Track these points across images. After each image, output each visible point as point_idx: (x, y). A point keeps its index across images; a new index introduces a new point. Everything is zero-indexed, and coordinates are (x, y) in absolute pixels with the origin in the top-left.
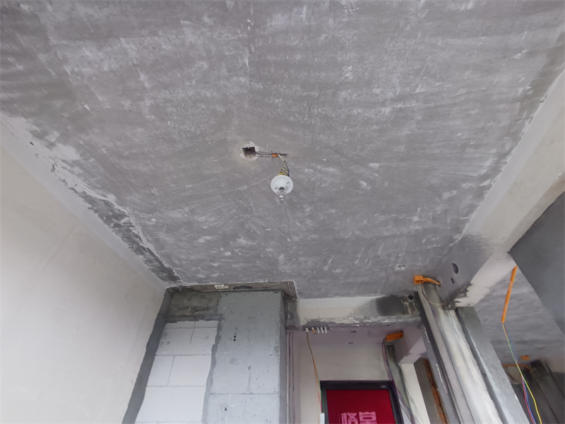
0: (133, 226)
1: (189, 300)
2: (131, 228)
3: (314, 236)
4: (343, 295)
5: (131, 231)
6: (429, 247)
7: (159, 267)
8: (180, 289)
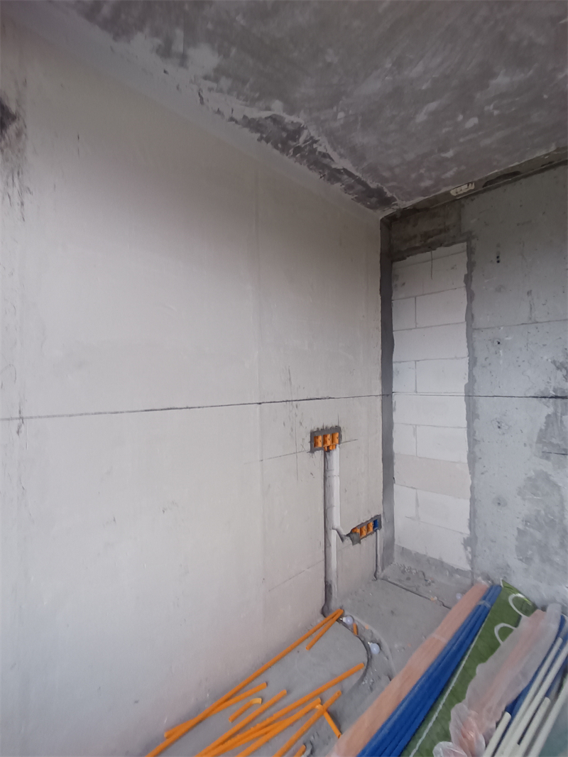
0: (316, 142)
1: (414, 226)
2: (315, 146)
5: (315, 150)
7: (364, 192)
8: (399, 215)
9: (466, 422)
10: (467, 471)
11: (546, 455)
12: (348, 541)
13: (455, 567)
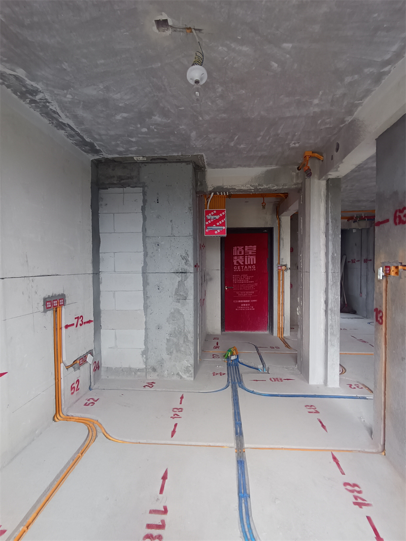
1: (113, 170)
2: (48, 104)
3: (224, 115)
4: (245, 166)
5: (48, 107)
6: (323, 127)
7: (81, 141)
8: (103, 161)
9: (143, 287)
10: (143, 313)
11: (178, 301)
12: (72, 369)
13: (138, 369)
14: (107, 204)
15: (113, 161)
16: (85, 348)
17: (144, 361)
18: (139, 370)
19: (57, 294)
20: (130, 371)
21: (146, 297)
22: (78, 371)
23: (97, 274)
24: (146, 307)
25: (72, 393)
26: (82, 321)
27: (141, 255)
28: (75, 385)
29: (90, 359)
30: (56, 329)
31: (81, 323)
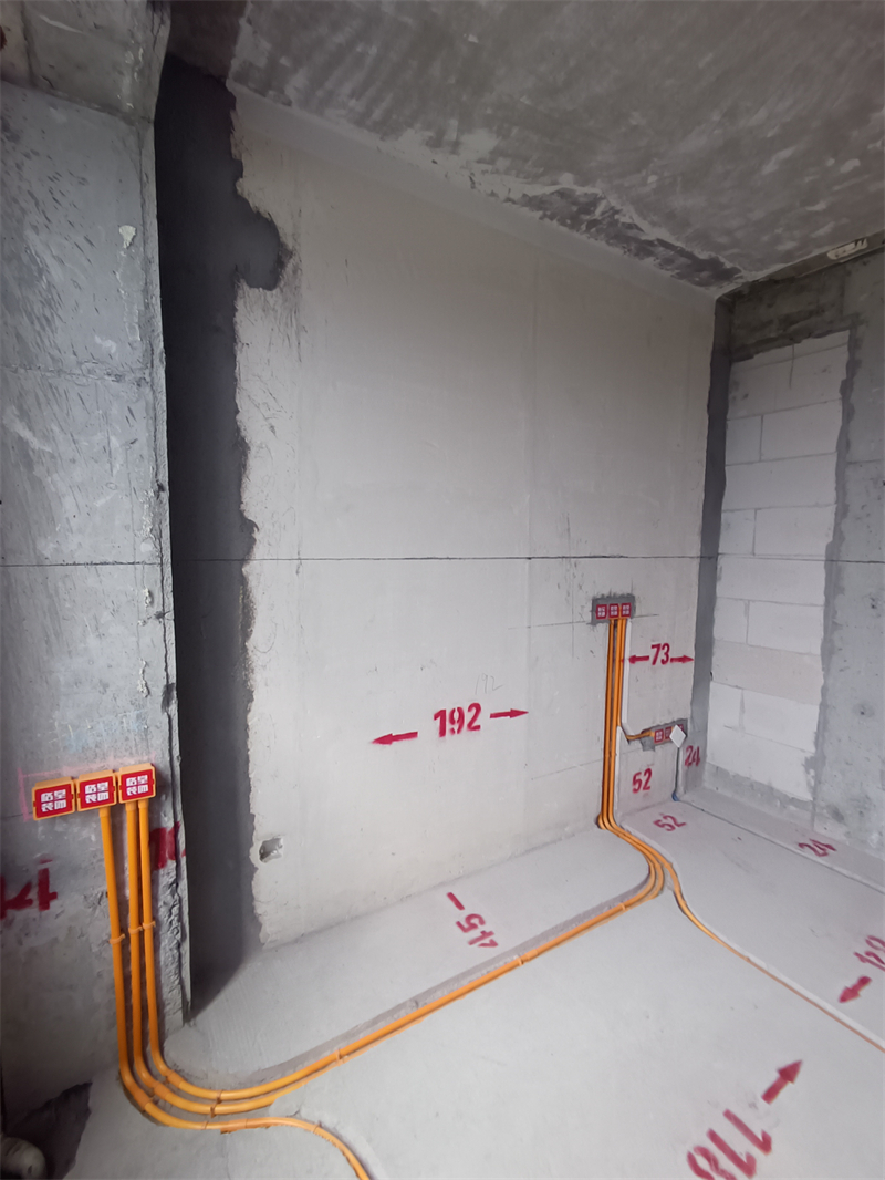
0: (617, 212)
1: (770, 306)
2: (616, 217)
5: (617, 221)
7: (689, 265)
8: (746, 291)
9: (824, 597)
10: (818, 665)
12: (637, 744)
13: (791, 796)
14: (746, 396)
15: (772, 282)
16: (670, 712)
17: (808, 783)
18: (793, 801)
19: (619, 593)
20: (769, 793)
21: (831, 624)
22: (650, 752)
23: (710, 558)
24: (828, 651)
25: (635, 791)
26: (667, 654)
27: (828, 516)
28: (643, 779)
29: (677, 735)
30: (614, 660)
31: (665, 658)
